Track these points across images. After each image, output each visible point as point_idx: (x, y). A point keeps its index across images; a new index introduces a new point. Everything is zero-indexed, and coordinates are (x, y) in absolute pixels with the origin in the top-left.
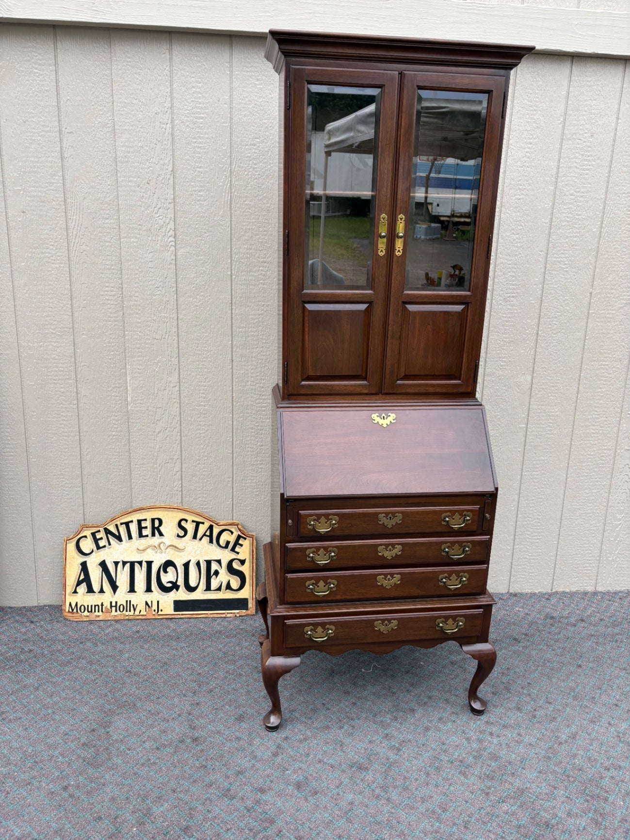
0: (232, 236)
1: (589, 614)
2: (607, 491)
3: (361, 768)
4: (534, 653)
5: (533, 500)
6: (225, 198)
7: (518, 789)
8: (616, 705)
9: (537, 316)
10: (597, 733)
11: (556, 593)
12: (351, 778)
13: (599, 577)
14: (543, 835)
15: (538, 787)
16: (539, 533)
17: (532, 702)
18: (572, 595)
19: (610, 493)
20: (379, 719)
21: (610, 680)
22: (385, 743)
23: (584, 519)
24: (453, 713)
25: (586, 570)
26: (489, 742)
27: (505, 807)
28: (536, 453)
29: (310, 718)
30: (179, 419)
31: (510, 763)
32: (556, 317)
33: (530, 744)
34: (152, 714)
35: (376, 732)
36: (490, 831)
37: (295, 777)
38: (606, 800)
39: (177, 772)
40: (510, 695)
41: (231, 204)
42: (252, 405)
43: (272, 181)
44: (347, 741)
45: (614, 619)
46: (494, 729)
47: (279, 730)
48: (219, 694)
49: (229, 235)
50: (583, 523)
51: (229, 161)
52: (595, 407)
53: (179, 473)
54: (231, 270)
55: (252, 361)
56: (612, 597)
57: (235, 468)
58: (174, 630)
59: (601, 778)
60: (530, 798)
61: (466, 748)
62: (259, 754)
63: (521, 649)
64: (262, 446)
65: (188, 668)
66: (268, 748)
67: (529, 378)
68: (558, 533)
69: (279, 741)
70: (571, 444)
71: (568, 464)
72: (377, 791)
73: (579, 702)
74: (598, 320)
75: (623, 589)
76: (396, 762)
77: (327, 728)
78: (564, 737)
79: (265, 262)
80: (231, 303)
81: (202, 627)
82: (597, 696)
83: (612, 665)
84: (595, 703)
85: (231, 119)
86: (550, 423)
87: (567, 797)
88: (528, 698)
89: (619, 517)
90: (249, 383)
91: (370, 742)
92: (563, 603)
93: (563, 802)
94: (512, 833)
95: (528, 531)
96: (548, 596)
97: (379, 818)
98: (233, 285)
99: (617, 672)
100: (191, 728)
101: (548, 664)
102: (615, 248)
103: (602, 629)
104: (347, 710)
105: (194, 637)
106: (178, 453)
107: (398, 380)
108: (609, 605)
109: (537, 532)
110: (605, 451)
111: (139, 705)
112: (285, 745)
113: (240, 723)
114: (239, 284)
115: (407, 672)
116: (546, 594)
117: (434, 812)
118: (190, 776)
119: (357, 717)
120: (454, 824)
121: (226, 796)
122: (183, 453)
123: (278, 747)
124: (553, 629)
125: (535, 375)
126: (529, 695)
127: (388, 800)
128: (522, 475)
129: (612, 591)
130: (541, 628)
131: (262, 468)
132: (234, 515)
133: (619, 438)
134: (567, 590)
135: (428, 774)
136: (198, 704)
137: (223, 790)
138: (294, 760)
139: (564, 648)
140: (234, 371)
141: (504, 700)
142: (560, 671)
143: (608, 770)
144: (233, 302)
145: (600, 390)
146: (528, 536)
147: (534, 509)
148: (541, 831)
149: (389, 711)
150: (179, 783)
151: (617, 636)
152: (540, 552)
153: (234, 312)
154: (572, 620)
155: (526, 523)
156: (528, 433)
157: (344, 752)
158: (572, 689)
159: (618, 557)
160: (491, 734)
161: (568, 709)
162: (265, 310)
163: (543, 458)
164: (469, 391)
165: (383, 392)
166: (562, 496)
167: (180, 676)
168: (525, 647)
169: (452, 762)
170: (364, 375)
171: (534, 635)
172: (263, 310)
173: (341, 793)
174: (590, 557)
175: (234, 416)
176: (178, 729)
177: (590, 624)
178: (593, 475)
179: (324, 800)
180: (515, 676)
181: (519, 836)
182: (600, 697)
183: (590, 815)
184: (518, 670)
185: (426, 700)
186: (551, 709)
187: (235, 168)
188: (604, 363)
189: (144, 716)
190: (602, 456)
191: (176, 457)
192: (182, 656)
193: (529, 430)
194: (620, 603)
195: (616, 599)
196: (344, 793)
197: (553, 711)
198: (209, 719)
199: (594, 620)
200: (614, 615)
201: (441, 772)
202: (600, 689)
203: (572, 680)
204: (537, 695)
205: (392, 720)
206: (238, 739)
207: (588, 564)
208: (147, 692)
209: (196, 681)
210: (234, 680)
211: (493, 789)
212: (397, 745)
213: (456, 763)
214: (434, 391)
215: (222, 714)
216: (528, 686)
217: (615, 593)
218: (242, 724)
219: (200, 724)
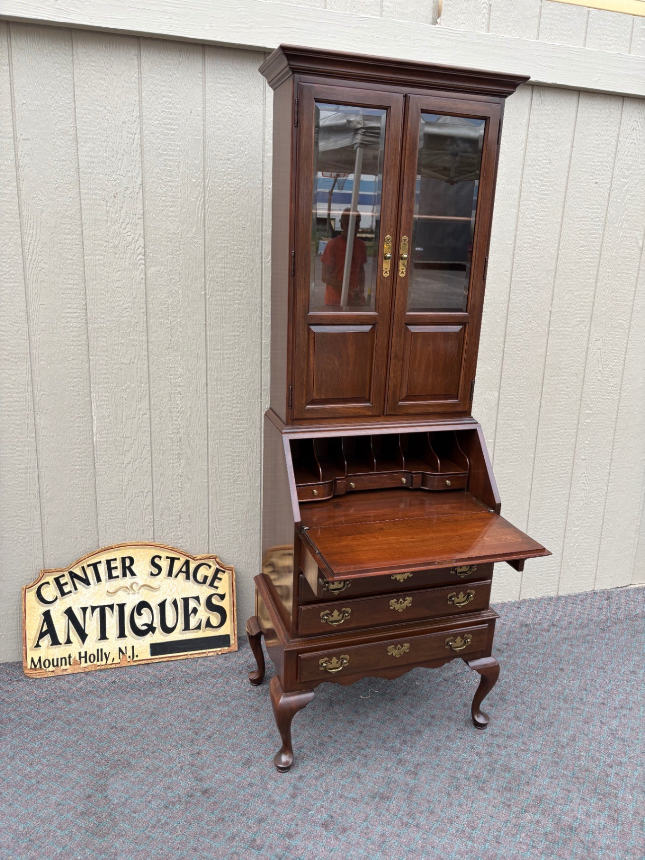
0: (206, 254)
1: (558, 618)
2: (567, 499)
3: (384, 798)
4: (518, 661)
6: (198, 214)
7: (536, 797)
8: (603, 704)
9: (503, 333)
10: (593, 732)
11: (524, 601)
12: (376, 809)
13: (561, 582)
14: (569, 839)
15: (553, 792)
17: (528, 710)
18: (539, 601)
19: (569, 501)
20: (389, 745)
21: (592, 680)
22: (401, 769)
23: (547, 528)
24: (458, 729)
25: (549, 576)
26: (498, 754)
27: (528, 817)
28: (503, 467)
29: (321, 753)
30: (150, 449)
31: (522, 772)
32: (520, 335)
33: (536, 752)
34: (151, 771)
35: (389, 758)
36: (521, 843)
37: (319, 816)
38: (616, 796)
39: (194, 828)
40: (505, 706)
41: (204, 220)
42: (228, 430)
43: (247, 198)
44: (362, 771)
45: (581, 621)
46: (500, 741)
47: (291, 770)
48: (220, 740)
49: (203, 253)
50: (546, 531)
51: (202, 175)
52: (556, 420)
53: (150, 508)
54: (205, 289)
55: (228, 385)
56: (574, 600)
57: (210, 497)
58: (155, 676)
59: (607, 776)
60: (549, 804)
61: (478, 763)
62: (277, 799)
63: (505, 659)
64: (239, 473)
66: (285, 791)
67: (496, 394)
69: (293, 781)
70: (535, 456)
71: (533, 476)
72: (404, 819)
73: (570, 705)
74: (557, 337)
75: (581, 592)
76: (415, 786)
77: (340, 761)
78: (565, 740)
79: (241, 282)
80: (206, 324)
81: (184, 670)
82: (584, 697)
83: (590, 666)
84: (584, 704)
85: (204, 131)
86: (516, 437)
87: (582, 799)
88: (523, 706)
89: (577, 523)
90: (225, 407)
91: (386, 769)
92: (533, 610)
93: (579, 804)
94: (541, 841)
96: (519, 604)
97: (413, 846)
98: (207, 306)
99: (596, 672)
100: (197, 780)
101: (534, 671)
102: (570, 269)
103: (572, 632)
104: (355, 739)
105: (177, 681)
106: (149, 485)
107: (400, 401)
108: (573, 608)
110: (565, 462)
111: (133, 762)
112: (301, 785)
113: (249, 768)
114: (214, 304)
115: (405, 694)
116: (515, 603)
117: (464, 832)
118: (209, 832)
119: (367, 746)
120: (486, 841)
121: (253, 847)
122: (155, 485)
123: (294, 788)
124: (530, 636)
125: (501, 391)
126: (524, 703)
127: (418, 826)
129: (573, 595)
130: (519, 636)
131: (239, 497)
132: (210, 547)
133: (576, 449)
134: (533, 597)
135: (449, 795)
136: (199, 753)
137: (248, 842)
138: (315, 800)
139: (544, 654)
140: (209, 396)
141: (503, 710)
142: (546, 676)
143: (611, 767)
144: (207, 324)
145: (559, 404)
148: (566, 835)
149: (396, 735)
150: (198, 841)
151: (588, 637)
153: (208, 333)
154: (545, 626)
156: (496, 448)
157: (363, 784)
158: (561, 693)
159: (576, 562)
160: (498, 746)
161: (562, 713)
162: (241, 331)
163: (510, 471)
164: (466, 409)
165: (385, 414)
166: (527, 508)
167: (172, 725)
168: (509, 657)
169: (469, 779)
170: (367, 397)
171: (514, 644)
172: (238, 331)
173: (370, 827)
174: (553, 564)
175: (209, 443)
176: (184, 783)
177: (561, 628)
178: (555, 485)
179: (354, 836)
180: (507, 686)
181: (548, 843)
182: (587, 697)
183: (606, 813)
184: (508, 680)
185: (429, 720)
186: (547, 715)
187: (208, 183)
188: (563, 378)
189: (142, 773)
190: (562, 467)
191: (146, 490)
192: (170, 703)
193: (496, 444)
194: (582, 606)
195: (578, 602)
196: (373, 825)
197: (549, 716)
198: (214, 768)
199: (564, 623)
200: (580, 617)
201: (461, 790)
202: (585, 689)
203: (559, 684)
204: (531, 703)
205: (401, 744)
206: (251, 785)
207: (551, 570)
208: (139, 747)
209: (191, 729)
210: (232, 722)
211: (513, 801)
212: (413, 769)
213: (473, 780)
214: (433, 411)
215: (227, 761)
216: (521, 694)
217: (576, 596)
218: (251, 769)
219: (206, 774)
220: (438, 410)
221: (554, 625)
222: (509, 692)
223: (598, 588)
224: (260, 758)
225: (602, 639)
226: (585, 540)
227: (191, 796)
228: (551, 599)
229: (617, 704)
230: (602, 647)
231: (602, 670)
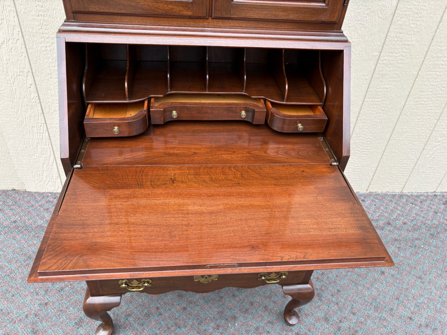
1: (395, 217)
2: (437, 118)
5: (368, 123)
8: (411, 319)
11: (370, 194)
13: (407, 183)
16: (368, 149)
17: (339, 312)
18: (383, 196)
19: (439, 119)
20: (203, 327)
21: (407, 289)
23: (409, 140)
24: (269, 322)
28: (382, 82)
29: (142, 325)
40: (320, 303)
45: (415, 223)
50: (407, 143)
53: (33, 86)
56: (415, 200)
68: (383, 150)
70: (418, 74)
71: (410, 92)
73: (379, 314)
75: (423, 192)
82: (395, 308)
83: (410, 273)
84: (393, 316)
86: (403, 52)
88: (336, 306)
89: (440, 139)
92: (375, 205)
95: (359, 148)
99: (413, 281)
103: (404, 233)
104: (177, 315)
106: (28, 66)
108: (411, 208)
109: (366, 149)
113: (78, 328)
119: (184, 324)
122: (33, 66)
126: (337, 304)
128: (364, 101)
129: (415, 194)
134: (379, 192)
136: (46, 304)
141: (315, 308)
142: (366, 278)
146: (357, 152)
147: (367, 130)
149: (214, 317)
151: (416, 242)
152: (364, 164)
155: (358, 141)
156: (380, 62)
158: (375, 299)
159: (428, 170)
161: (369, 321)
163: (387, 86)
174: (405, 169)
177: (395, 227)
178: (430, 104)
185: (248, 306)
186: (355, 321)
190: (443, 87)
191: (26, 70)
193: (381, 58)
194: (421, 207)
195: (418, 203)
197: (356, 323)
198: (52, 322)
199: (399, 223)
200: (415, 219)
202: (397, 299)
203: (375, 288)
204: (344, 305)
207: (402, 173)
214: (285, 18)
215: (64, 317)
216: (337, 293)
217: (417, 196)
218: (80, 329)
219: (42, 327)
220: (292, 17)
221: (389, 224)
222: (327, 289)
223: (439, 190)
225: (429, 245)
226: (441, 154)
228: (394, 196)
229: (423, 321)
230: (426, 254)
231: (419, 280)
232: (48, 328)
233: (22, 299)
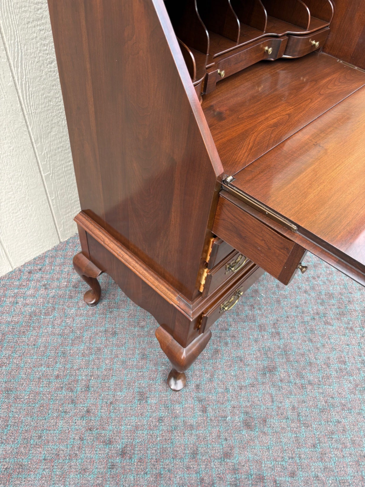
3: (270, 370)
12: (273, 385)
20: (243, 315)
22: (266, 335)
26: (318, 285)
31: (341, 294)
34: (51, 461)
35: (251, 328)
37: (237, 419)
44: (241, 353)
47: (186, 384)
48: (99, 385)
61: (311, 300)
62: (192, 421)
65: (40, 378)
66: (193, 408)
69: (194, 394)
72: (297, 382)
76: (285, 346)
77: (217, 351)
81: (9, 319)
91: (256, 341)
97: (320, 406)
100: (107, 444)
105: (10, 336)
111: (25, 462)
112: (202, 394)
113: (147, 402)
117: (341, 370)
119: (227, 325)
120: (359, 369)
123: (199, 401)
127: (310, 383)
135: (311, 340)
136: (88, 411)
138: (223, 403)
157: (248, 365)
167: (38, 393)
169: (314, 318)
173: (280, 405)
179: (275, 422)
189: (44, 470)
192: (18, 368)
196: (281, 402)
198: (115, 420)
201: (315, 332)
205: (251, 310)
206: (160, 420)
208: (20, 440)
209: (62, 387)
210: (99, 359)
211: (351, 323)
212: (273, 330)
213: (317, 317)
215: (121, 405)
218: (149, 401)
219: (111, 432)
224: (150, 385)
227: (113, 466)
232: (117, 427)
233: (54, 430)
